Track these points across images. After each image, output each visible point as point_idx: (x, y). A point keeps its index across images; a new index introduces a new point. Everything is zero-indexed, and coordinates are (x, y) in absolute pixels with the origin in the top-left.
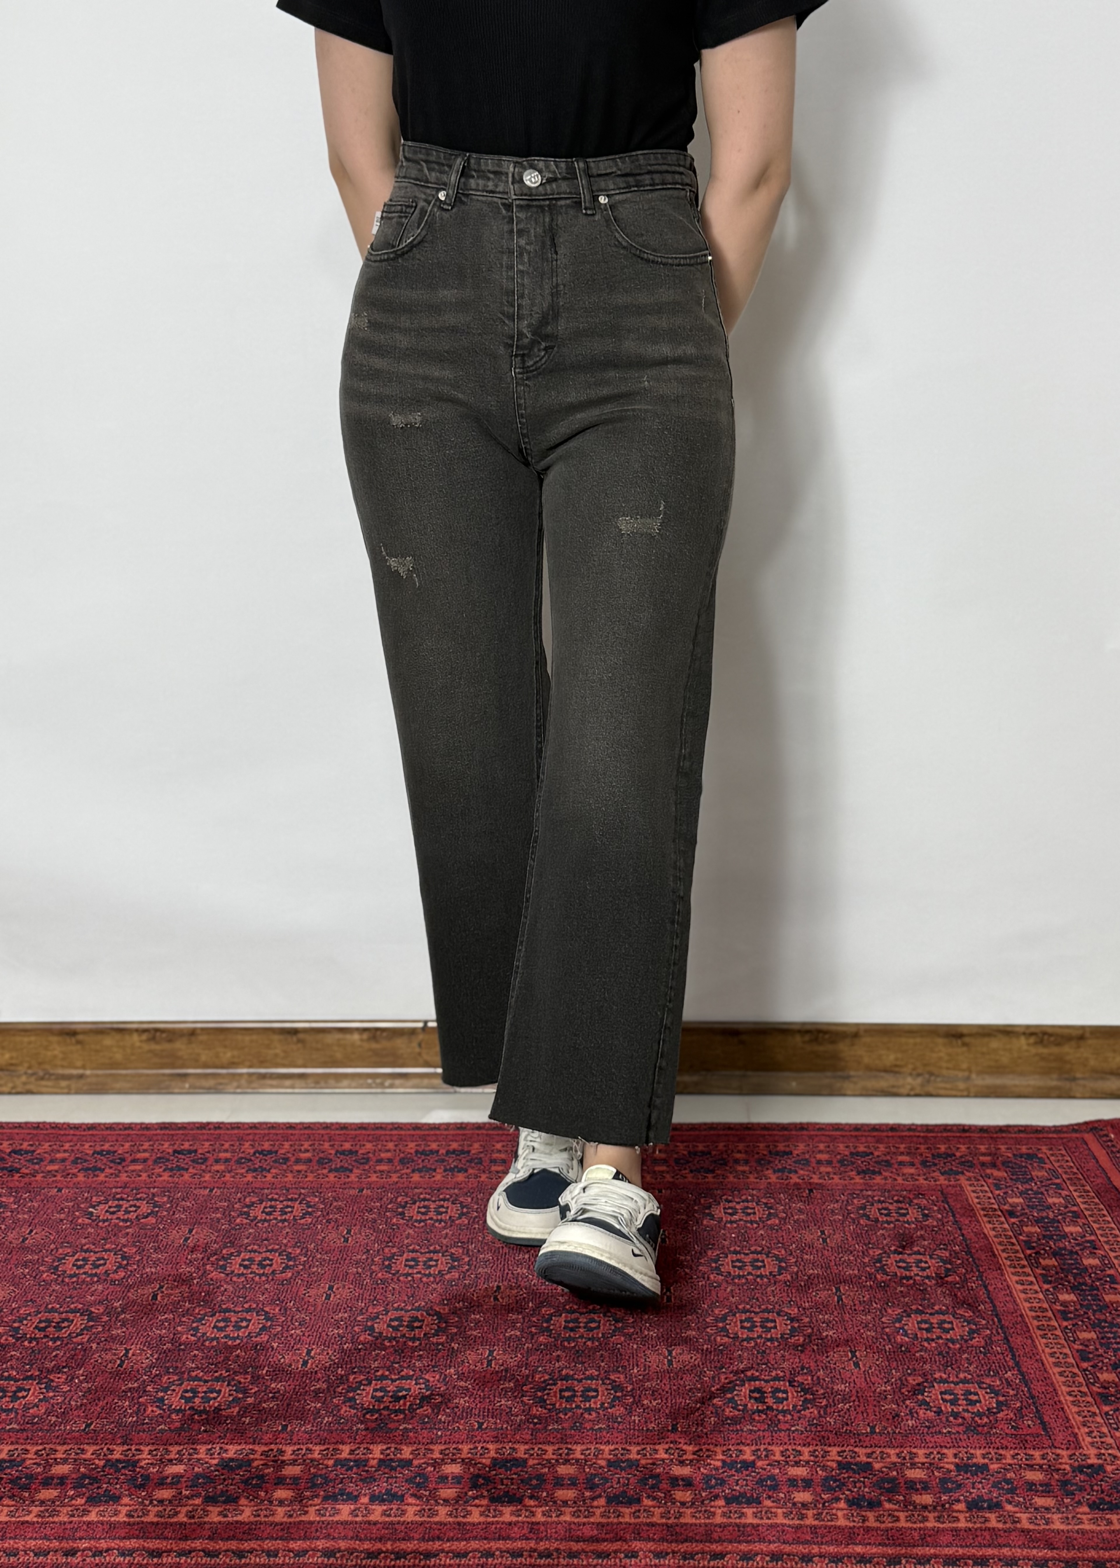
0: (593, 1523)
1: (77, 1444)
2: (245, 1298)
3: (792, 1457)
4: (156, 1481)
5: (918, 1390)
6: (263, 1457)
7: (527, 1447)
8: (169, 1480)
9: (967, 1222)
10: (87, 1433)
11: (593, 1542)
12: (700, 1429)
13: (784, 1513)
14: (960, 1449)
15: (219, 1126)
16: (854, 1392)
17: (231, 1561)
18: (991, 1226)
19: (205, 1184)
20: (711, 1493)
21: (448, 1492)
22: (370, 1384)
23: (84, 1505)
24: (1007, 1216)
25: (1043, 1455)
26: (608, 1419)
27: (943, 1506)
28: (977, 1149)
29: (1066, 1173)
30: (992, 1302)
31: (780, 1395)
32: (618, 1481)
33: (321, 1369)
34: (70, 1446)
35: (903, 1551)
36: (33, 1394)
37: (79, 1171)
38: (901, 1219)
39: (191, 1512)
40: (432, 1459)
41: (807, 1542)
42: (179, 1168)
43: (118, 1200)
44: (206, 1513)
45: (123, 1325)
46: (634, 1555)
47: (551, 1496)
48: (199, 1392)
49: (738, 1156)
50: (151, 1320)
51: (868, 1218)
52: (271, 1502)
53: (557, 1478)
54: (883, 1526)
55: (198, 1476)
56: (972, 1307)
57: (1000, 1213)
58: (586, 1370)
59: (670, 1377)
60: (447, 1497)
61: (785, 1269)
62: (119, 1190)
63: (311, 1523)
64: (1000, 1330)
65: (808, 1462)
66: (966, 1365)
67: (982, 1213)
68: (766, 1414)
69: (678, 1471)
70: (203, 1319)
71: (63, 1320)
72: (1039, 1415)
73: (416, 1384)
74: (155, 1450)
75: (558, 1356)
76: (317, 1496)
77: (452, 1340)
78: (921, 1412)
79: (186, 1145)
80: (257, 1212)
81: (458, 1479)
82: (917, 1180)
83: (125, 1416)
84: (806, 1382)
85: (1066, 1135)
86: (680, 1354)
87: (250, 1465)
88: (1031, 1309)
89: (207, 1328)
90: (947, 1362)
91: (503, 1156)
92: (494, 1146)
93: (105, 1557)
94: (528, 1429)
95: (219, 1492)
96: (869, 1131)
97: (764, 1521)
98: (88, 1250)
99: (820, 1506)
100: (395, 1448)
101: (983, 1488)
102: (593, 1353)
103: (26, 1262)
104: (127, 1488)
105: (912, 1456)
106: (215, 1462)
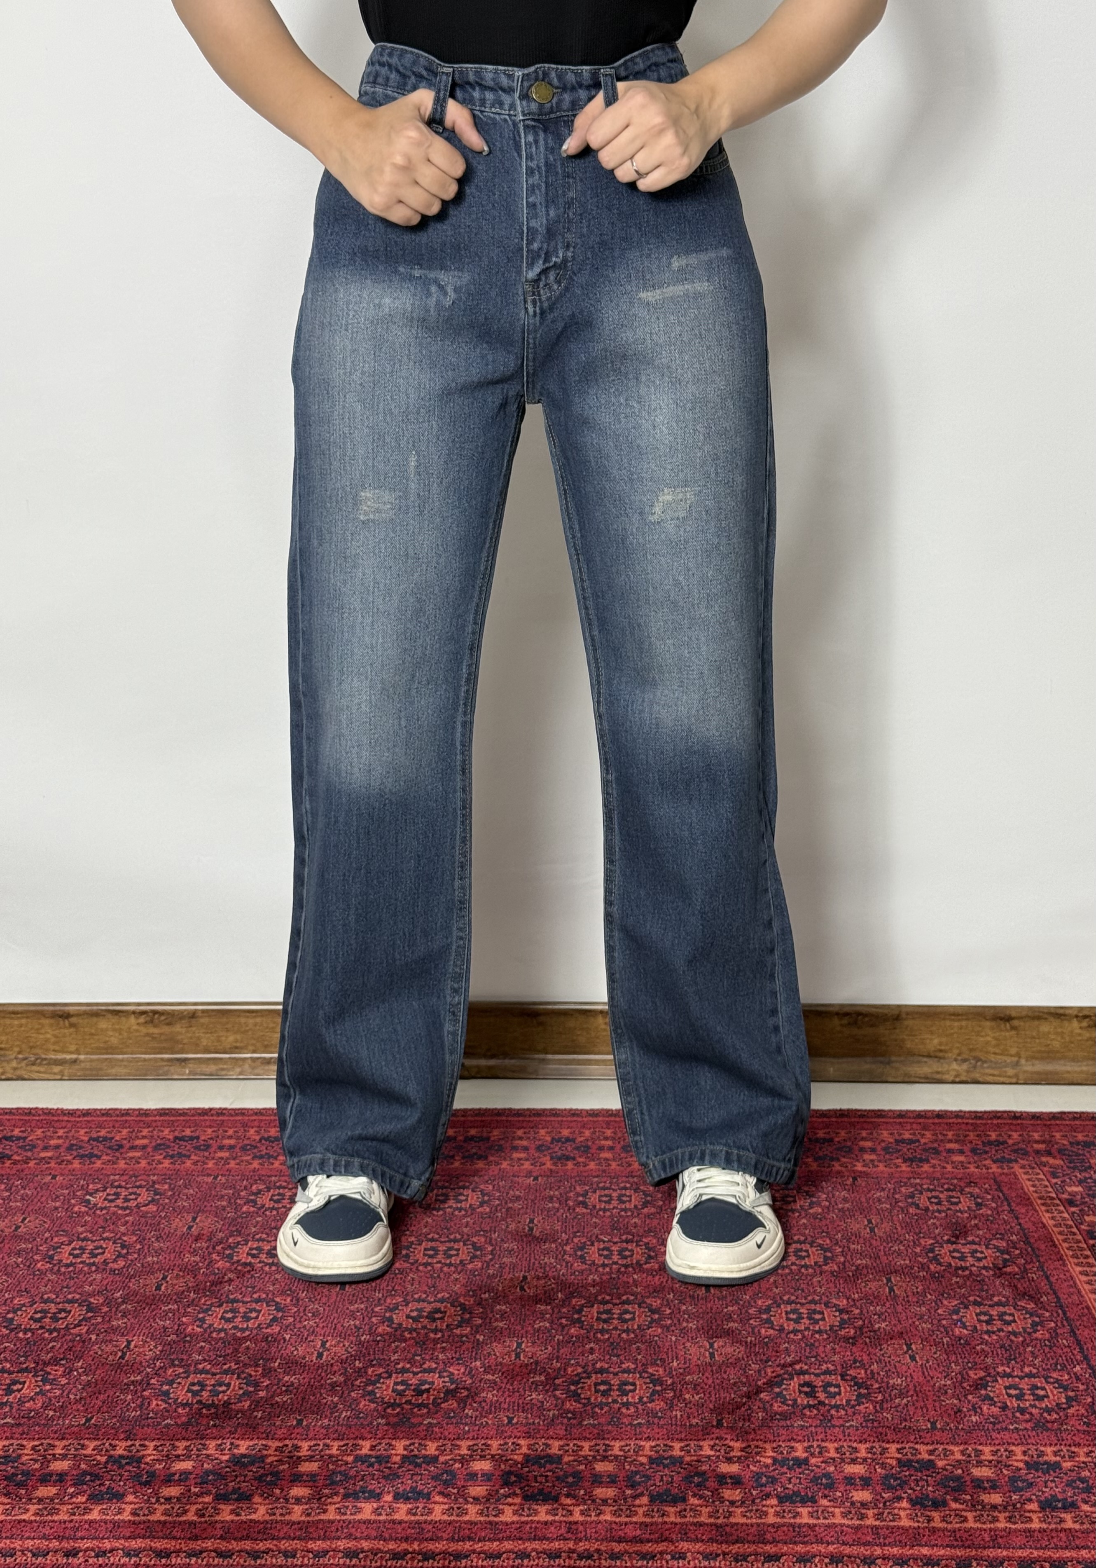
0: (636, 1523)
1: (76, 1439)
2: (254, 1288)
3: (848, 1454)
4: (162, 1478)
5: (979, 1385)
6: (277, 1453)
7: (561, 1443)
8: (176, 1477)
9: (1023, 1211)
10: (88, 1428)
11: (637, 1542)
12: (747, 1424)
13: (842, 1513)
14: (1029, 1447)
15: (222, 1112)
16: (912, 1386)
17: (245, 1561)
18: (1050, 1215)
19: (210, 1172)
20: (762, 1491)
21: (478, 1490)
22: (390, 1377)
23: (86, 1502)
24: (1067, 1205)
26: (648, 1413)
27: (1014, 1505)
28: (1030, 1136)
31: (832, 1390)
32: (660, 1479)
33: (337, 1361)
34: (70, 1442)
35: (974, 1553)
37: (74, 1159)
38: (952, 1207)
39: (200, 1510)
40: (460, 1455)
41: (869, 1544)
42: (181, 1155)
43: (117, 1187)
44: (217, 1511)
45: (124, 1315)
46: (682, 1556)
47: (589, 1494)
48: (207, 1385)
50: (153, 1311)
51: (917, 1206)
52: (287, 1500)
53: (595, 1475)
54: (949, 1526)
55: (207, 1473)
56: (1035, 1298)
57: (1058, 1202)
58: (622, 1363)
59: (712, 1371)
60: (477, 1496)
61: (832, 1259)
62: (117, 1177)
63: (332, 1522)
65: (865, 1459)
66: (1031, 1359)
67: (1039, 1202)
68: (818, 1409)
69: (725, 1468)
70: (210, 1309)
71: (60, 1311)
73: (440, 1377)
74: (161, 1445)
75: (591, 1348)
76: (336, 1494)
77: (477, 1332)
78: (985, 1408)
79: (188, 1132)
80: (265, 1200)
81: (488, 1476)
82: (968, 1168)
83: (128, 1410)
84: (859, 1376)
86: (723, 1346)
87: (263, 1461)
89: (214, 1319)
90: (1011, 1355)
91: (525, 1143)
92: (515, 1133)
93: (109, 1558)
94: (562, 1424)
95: (230, 1489)
96: (914, 1118)
97: (821, 1521)
98: (85, 1239)
99: (881, 1505)
100: (420, 1444)
101: (1057, 1487)
102: (629, 1346)
103: (19, 1251)
104: (131, 1485)
105: (978, 1453)
106: (226, 1458)
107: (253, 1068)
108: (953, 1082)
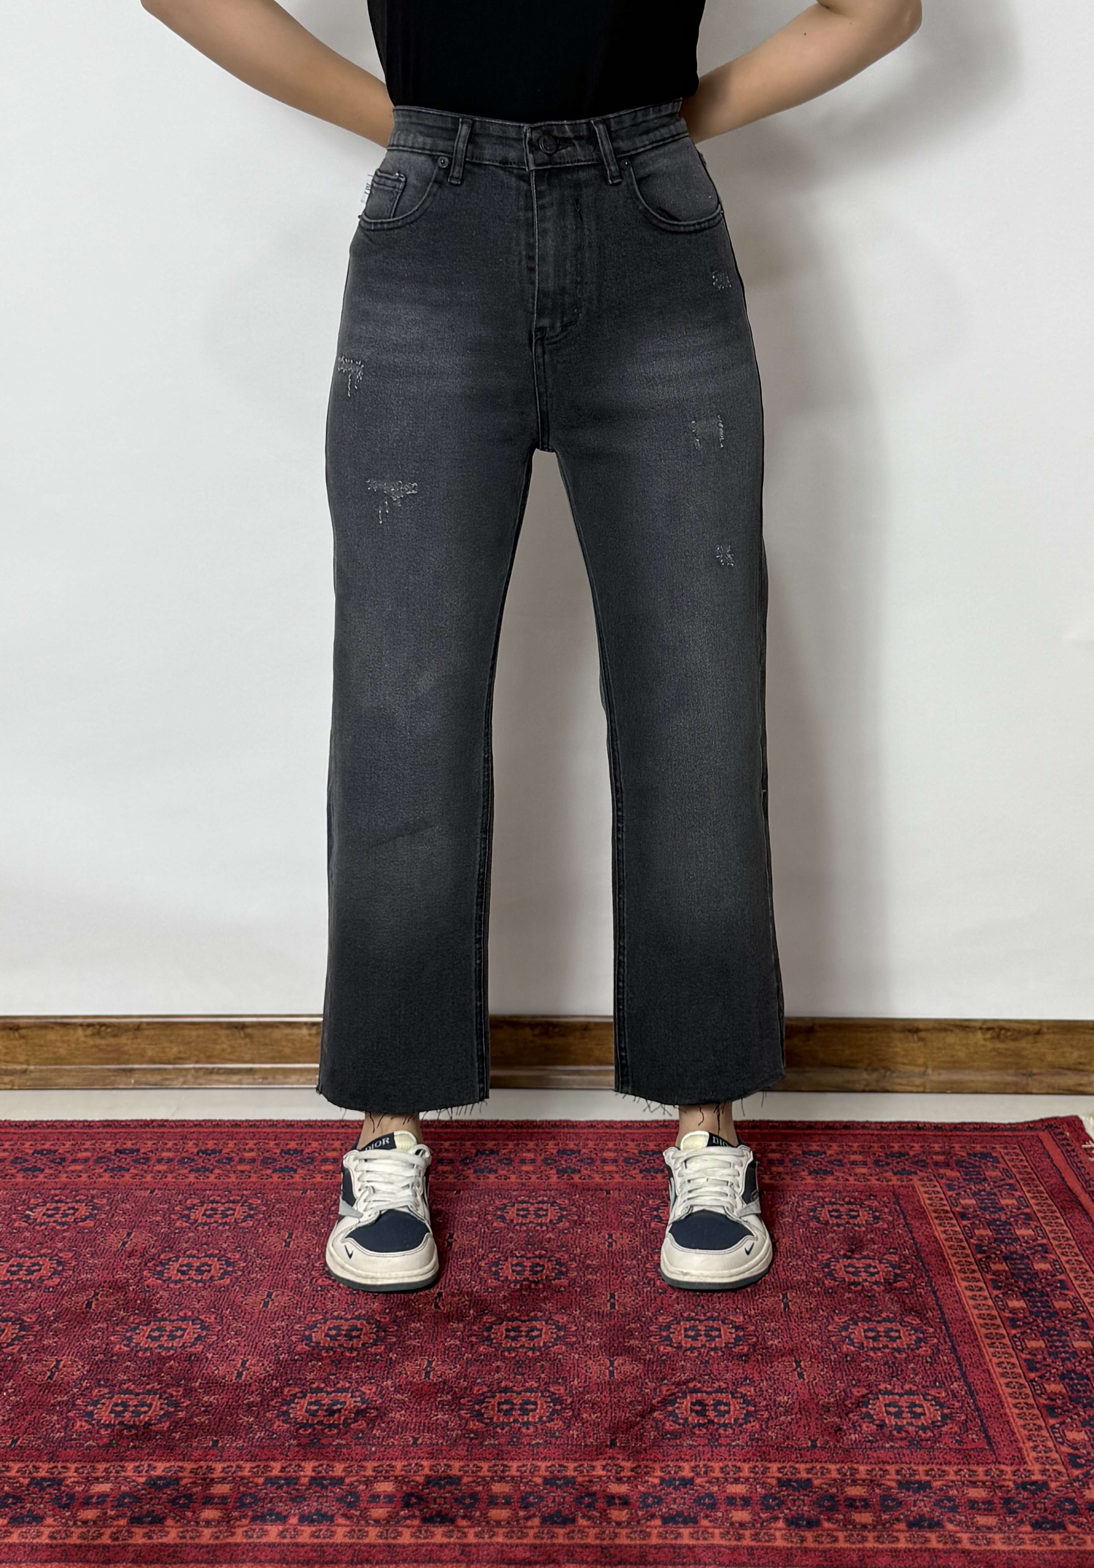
0: (526, 1545)
1: (2, 1461)
2: (181, 1306)
3: (732, 1473)
4: (81, 1500)
5: (863, 1402)
6: (192, 1475)
7: (462, 1463)
8: (94, 1500)
9: (919, 1224)
10: (13, 1450)
12: (640, 1444)
13: (722, 1533)
14: (904, 1465)
15: (163, 1124)
16: (798, 1404)
18: (943, 1228)
19: (146, 1185)
20: (648, 1512)
21: (380, 1512)
22: (305, 1396)
23: (7, 1525)
24: (960, 1218)
25: (988, 1471)
26: (547, 1433)
27: (884, 1525)
28: (931, 1148)
29: (1019, 1173)
30: (941, 1309)
31: (723, 1408)
32: (553, 1500)
33: (256, 1381)
37: (18, 1172)
38: (852, 1221)
39: (115, 1533)
40: (365, 1477)
42: (121, 1168)
43: (57, 1202)
44: (131, 1534)
45: (56, 1335)
47: (485, 1516)
48: (129, 1406)
50: (84, 1329)
51: (819, 1221)
52: (198, 1523)
53: (492, 1497)
54: (822, 1546)
55: (124, 1495)
56: (921, 1314)
57: (952, 1215)
58: (526, 1382)
59: (611, 1390)
60: (378, 1518)
62: (58, 1192)
63: (238, 1545)
64: (948, 1339)
65: (748, 1479)
66: (912, 1376)
67: (934, 1215)
68: (707, 1428)
69: (616, 1489)
70: (138, 1328)
72: (985, 1428)
73: (352, 1397)
74: (82, 1467)
75: (499, 1367)
76: (245, 1516)
77: (391, 1350)
78: (865, 1426)
79: (129, 1144)
80: (198, 1215)
81: (390, 1498)
82: (870, 1180)
83: (52, 1431)
84: (749, 1394)
85: (1021, 1133)
86: (623, 1365)
87: (178, 1484)
88: (980, 1316)
89: (141, 1338)
90: (894, 1372)
91: (451, 1154)
92: (442, 1143)
94: (465, 1444)
95: (145, 1512)
96: (823, 1129)
97: (701, 1542)
98: (23, 1256)
99: (759, 1525)
100: (328, 1465)
101: (926, 1507)
102: (534, 1364)
104: (51, 1508)
105: (854, 1472)
106: (142, 1480)
107: (195, 1077)
108: (863, 1091)
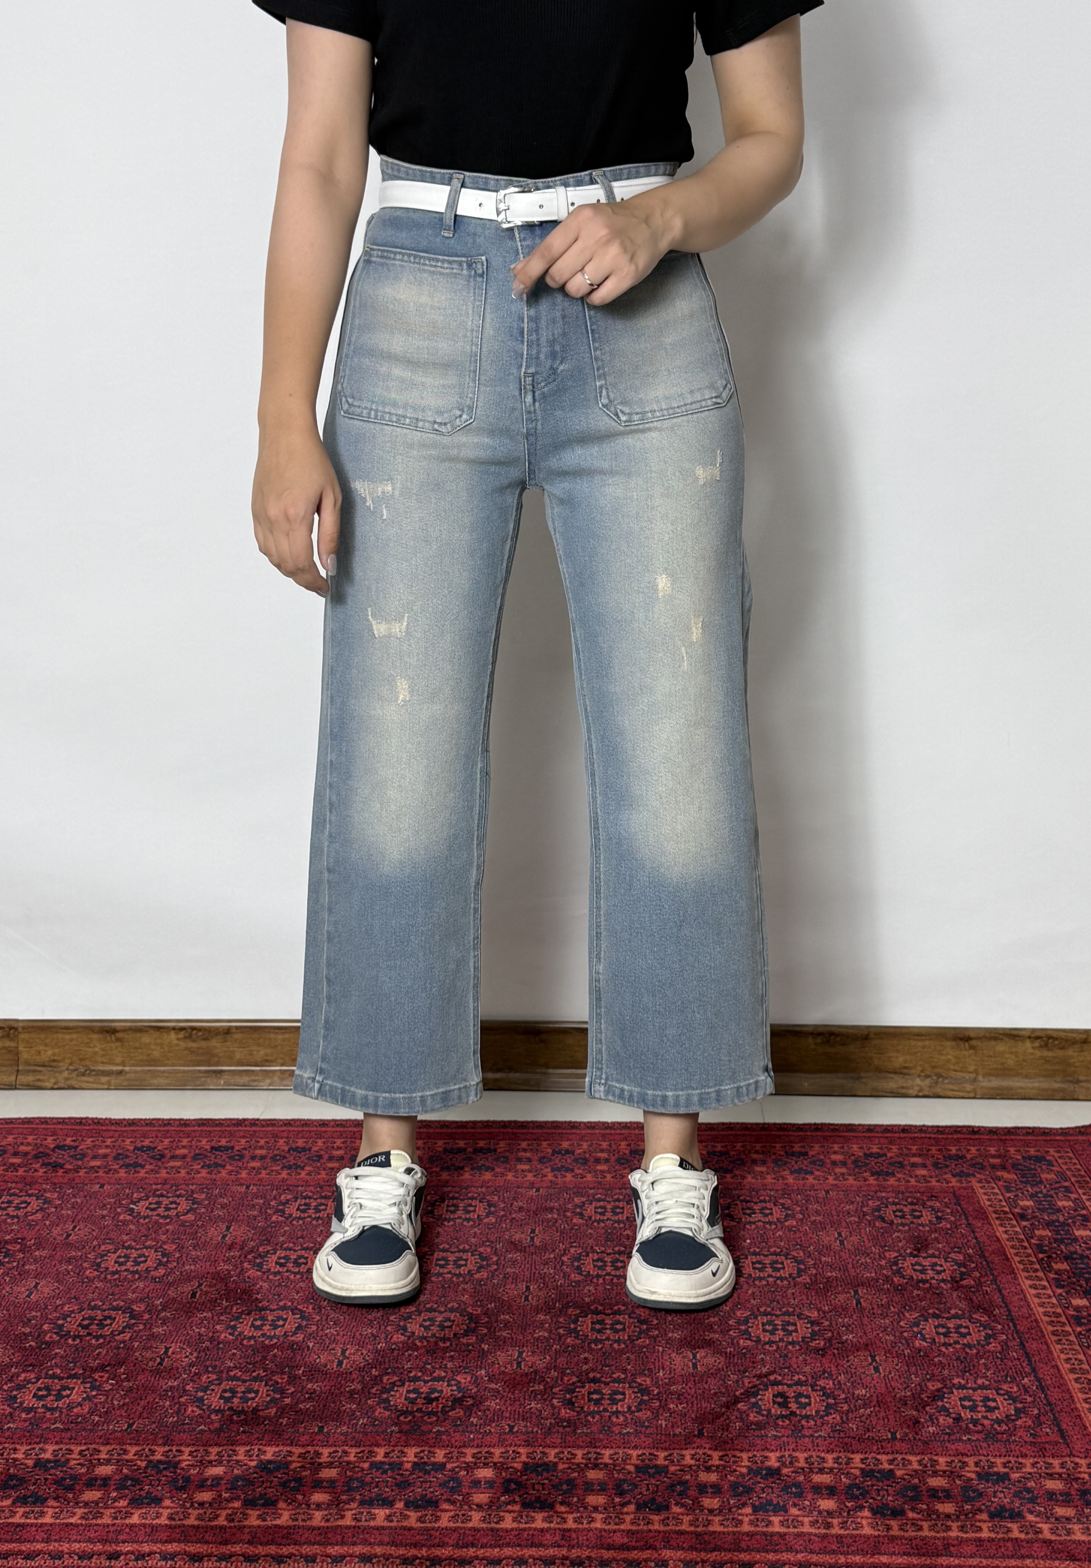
0: (624, 1531)
1: (119, 1444)
2: (281, 1296)
3: (816, 1463)
4: (196, 1483)
5: (937, 1396)
6: (300, 1459)
7: (557, 1450)
8: (209, 1482)
9: (979, 1225)
10: (129, 1434)
11: (624, 1550)
12: (726, 1434)
13: (810, 1522)
14: (981, 1458)
15: (254, 1122)
16: (875, 1398)
18: (1004, 1229)
19: (242, 1181)
20: (739, 1500)
21: (481, 1498)
22: (403, 1385)
23: (127, 1507)
24: (1018, 1219)
25: (1062, 1464)
26: (636, 1422)
27: (965, 1513)
28: (987, 1151)
29: (1074, 1176)
30: (1007, 1306)
31: (803, 1400)
32: (647, 1487)
33: (356, 1369)
34: (113, 1446)
36: (77, 1392)
37: (120, 1168)
38: (915, 1221)
39: (230, 1515)
40: (465, 1463)
41: (833, 1552)
42: (217, 1165)
43: (159, 1196)
44: (246, 1516)
45: (164, 1323)
47: (582, 1501)
48: (237, 1392)
49: (755, 1156)
50: (190, 1319)
51: (883, 1220)
52: (308, 1506)
53: (587, 1483)
54: (906, 1535)
55: (237, 1478)
56: (988, 1312)
57: (1011, 1216)
58: (613, 1372)
59: (694, 1381)
60: (480, 1503)
61: (804, 1271)
62: (159, 1186)
63: (348, 1528)
64: (1015, 1336)
65: (831, 1469)
66: (984, 1371)
67: (994, 1216)
68: (789, 1419)
69: (705, 1477)
70: (241, 1318)
71: (106, 1318)
72: (1057, 1423)
73: (448, 1385)
74: (196, 1451)
75: (585, 1358)
76: (353, 1500)
77: (482, 1341)
78: (941, 1419)
79: (223, 1142)
80: (292, 1209)
81: (490, 1483)
82: (929, 1182)
83: (166, 1416)
84: (828, 1386)
85: (1072, 1138)
86: (705, 1357)
87: (287, 1468)
88: (1046, 1314)
89: (245, 1327)
90: (965, 1367)
91: (528, 1155)
92: (519, 1145)
93: (147, 1561)
94: (558, 1433)
95: (258, 1495)
96: (882, 1132)
97: (792, 1530)
98: (130, 1247)
99: (846, 1514)
100: (429, 1452)
101: (1005, 1498)
102: (620, 1356)
103: (70, 1258)
104: (168, 1490)
105: (935, 1463)
106: (253, 1464)
107: (282, 1079)
108: (917, 1096)
